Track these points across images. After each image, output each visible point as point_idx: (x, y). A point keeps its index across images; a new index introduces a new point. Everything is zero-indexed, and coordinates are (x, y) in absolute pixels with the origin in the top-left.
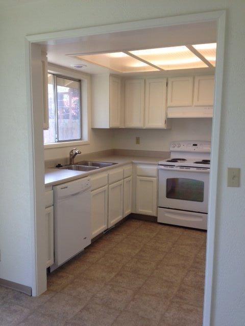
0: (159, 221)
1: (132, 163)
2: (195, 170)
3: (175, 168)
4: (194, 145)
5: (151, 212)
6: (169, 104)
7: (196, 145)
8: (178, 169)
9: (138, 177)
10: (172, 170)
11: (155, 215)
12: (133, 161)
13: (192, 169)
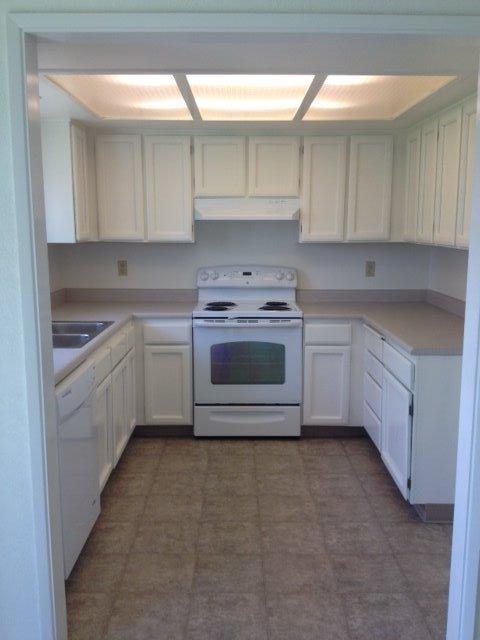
0: (198, 432)
1: (134, 318)
2: (267, 323)
3: (227, 323)
4: (245, 274)
5: (181, 417)
6: (199, 191)
7: (249, 274)
8: (235, 323)
9: (147, 347)
10: (222, 328)
11: (188, 421)
12: (134, 314)
13: (261, 323)
